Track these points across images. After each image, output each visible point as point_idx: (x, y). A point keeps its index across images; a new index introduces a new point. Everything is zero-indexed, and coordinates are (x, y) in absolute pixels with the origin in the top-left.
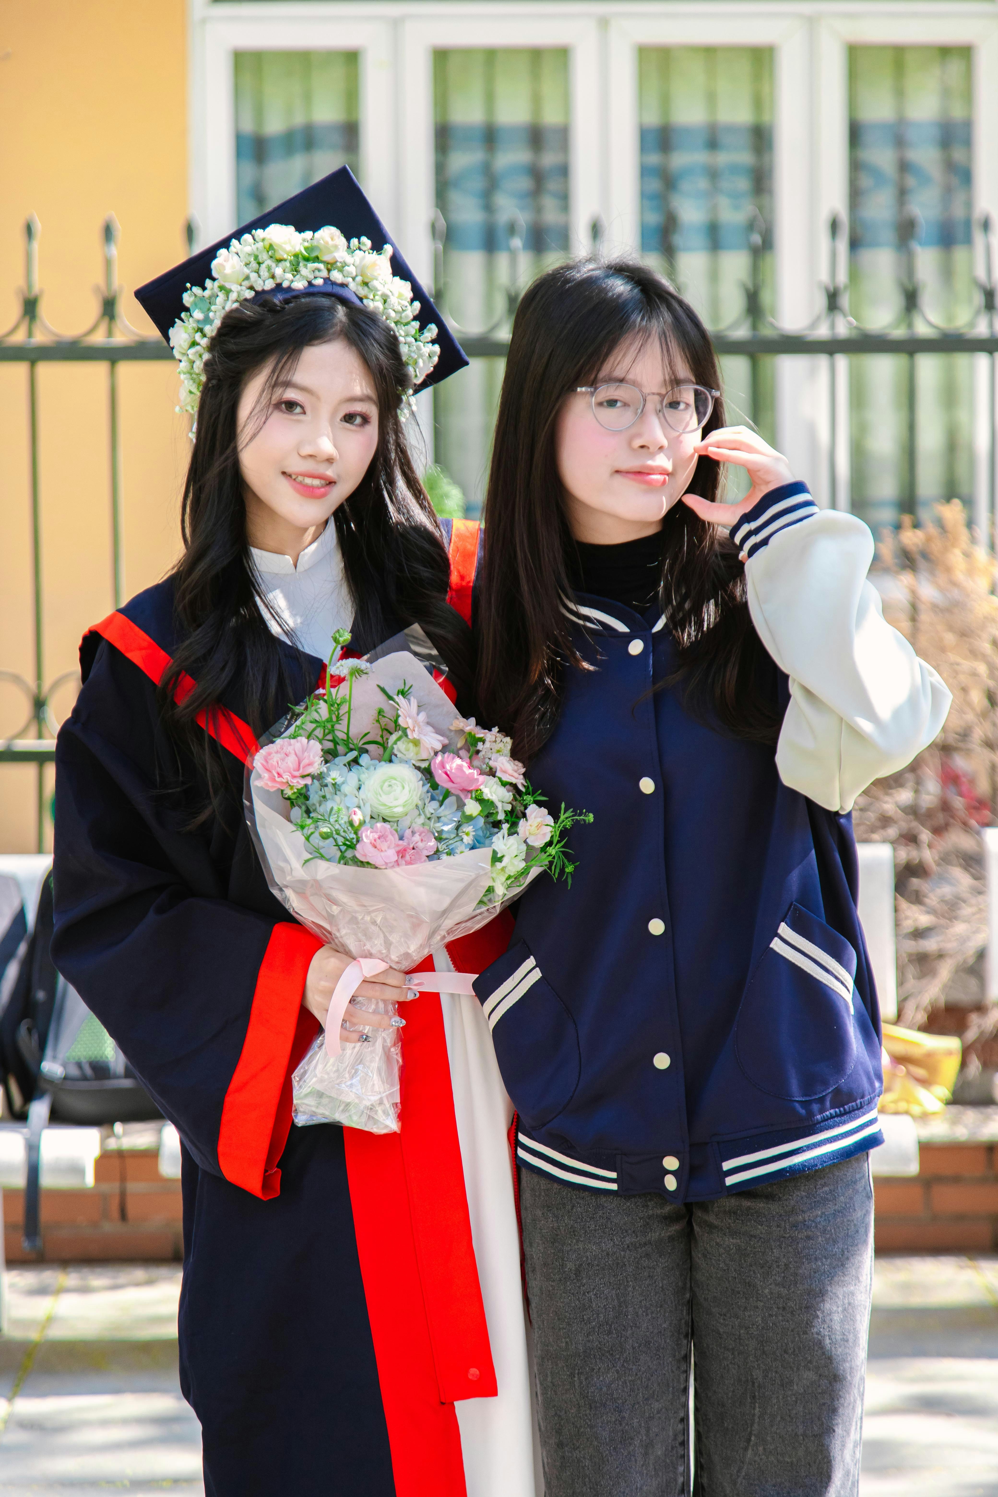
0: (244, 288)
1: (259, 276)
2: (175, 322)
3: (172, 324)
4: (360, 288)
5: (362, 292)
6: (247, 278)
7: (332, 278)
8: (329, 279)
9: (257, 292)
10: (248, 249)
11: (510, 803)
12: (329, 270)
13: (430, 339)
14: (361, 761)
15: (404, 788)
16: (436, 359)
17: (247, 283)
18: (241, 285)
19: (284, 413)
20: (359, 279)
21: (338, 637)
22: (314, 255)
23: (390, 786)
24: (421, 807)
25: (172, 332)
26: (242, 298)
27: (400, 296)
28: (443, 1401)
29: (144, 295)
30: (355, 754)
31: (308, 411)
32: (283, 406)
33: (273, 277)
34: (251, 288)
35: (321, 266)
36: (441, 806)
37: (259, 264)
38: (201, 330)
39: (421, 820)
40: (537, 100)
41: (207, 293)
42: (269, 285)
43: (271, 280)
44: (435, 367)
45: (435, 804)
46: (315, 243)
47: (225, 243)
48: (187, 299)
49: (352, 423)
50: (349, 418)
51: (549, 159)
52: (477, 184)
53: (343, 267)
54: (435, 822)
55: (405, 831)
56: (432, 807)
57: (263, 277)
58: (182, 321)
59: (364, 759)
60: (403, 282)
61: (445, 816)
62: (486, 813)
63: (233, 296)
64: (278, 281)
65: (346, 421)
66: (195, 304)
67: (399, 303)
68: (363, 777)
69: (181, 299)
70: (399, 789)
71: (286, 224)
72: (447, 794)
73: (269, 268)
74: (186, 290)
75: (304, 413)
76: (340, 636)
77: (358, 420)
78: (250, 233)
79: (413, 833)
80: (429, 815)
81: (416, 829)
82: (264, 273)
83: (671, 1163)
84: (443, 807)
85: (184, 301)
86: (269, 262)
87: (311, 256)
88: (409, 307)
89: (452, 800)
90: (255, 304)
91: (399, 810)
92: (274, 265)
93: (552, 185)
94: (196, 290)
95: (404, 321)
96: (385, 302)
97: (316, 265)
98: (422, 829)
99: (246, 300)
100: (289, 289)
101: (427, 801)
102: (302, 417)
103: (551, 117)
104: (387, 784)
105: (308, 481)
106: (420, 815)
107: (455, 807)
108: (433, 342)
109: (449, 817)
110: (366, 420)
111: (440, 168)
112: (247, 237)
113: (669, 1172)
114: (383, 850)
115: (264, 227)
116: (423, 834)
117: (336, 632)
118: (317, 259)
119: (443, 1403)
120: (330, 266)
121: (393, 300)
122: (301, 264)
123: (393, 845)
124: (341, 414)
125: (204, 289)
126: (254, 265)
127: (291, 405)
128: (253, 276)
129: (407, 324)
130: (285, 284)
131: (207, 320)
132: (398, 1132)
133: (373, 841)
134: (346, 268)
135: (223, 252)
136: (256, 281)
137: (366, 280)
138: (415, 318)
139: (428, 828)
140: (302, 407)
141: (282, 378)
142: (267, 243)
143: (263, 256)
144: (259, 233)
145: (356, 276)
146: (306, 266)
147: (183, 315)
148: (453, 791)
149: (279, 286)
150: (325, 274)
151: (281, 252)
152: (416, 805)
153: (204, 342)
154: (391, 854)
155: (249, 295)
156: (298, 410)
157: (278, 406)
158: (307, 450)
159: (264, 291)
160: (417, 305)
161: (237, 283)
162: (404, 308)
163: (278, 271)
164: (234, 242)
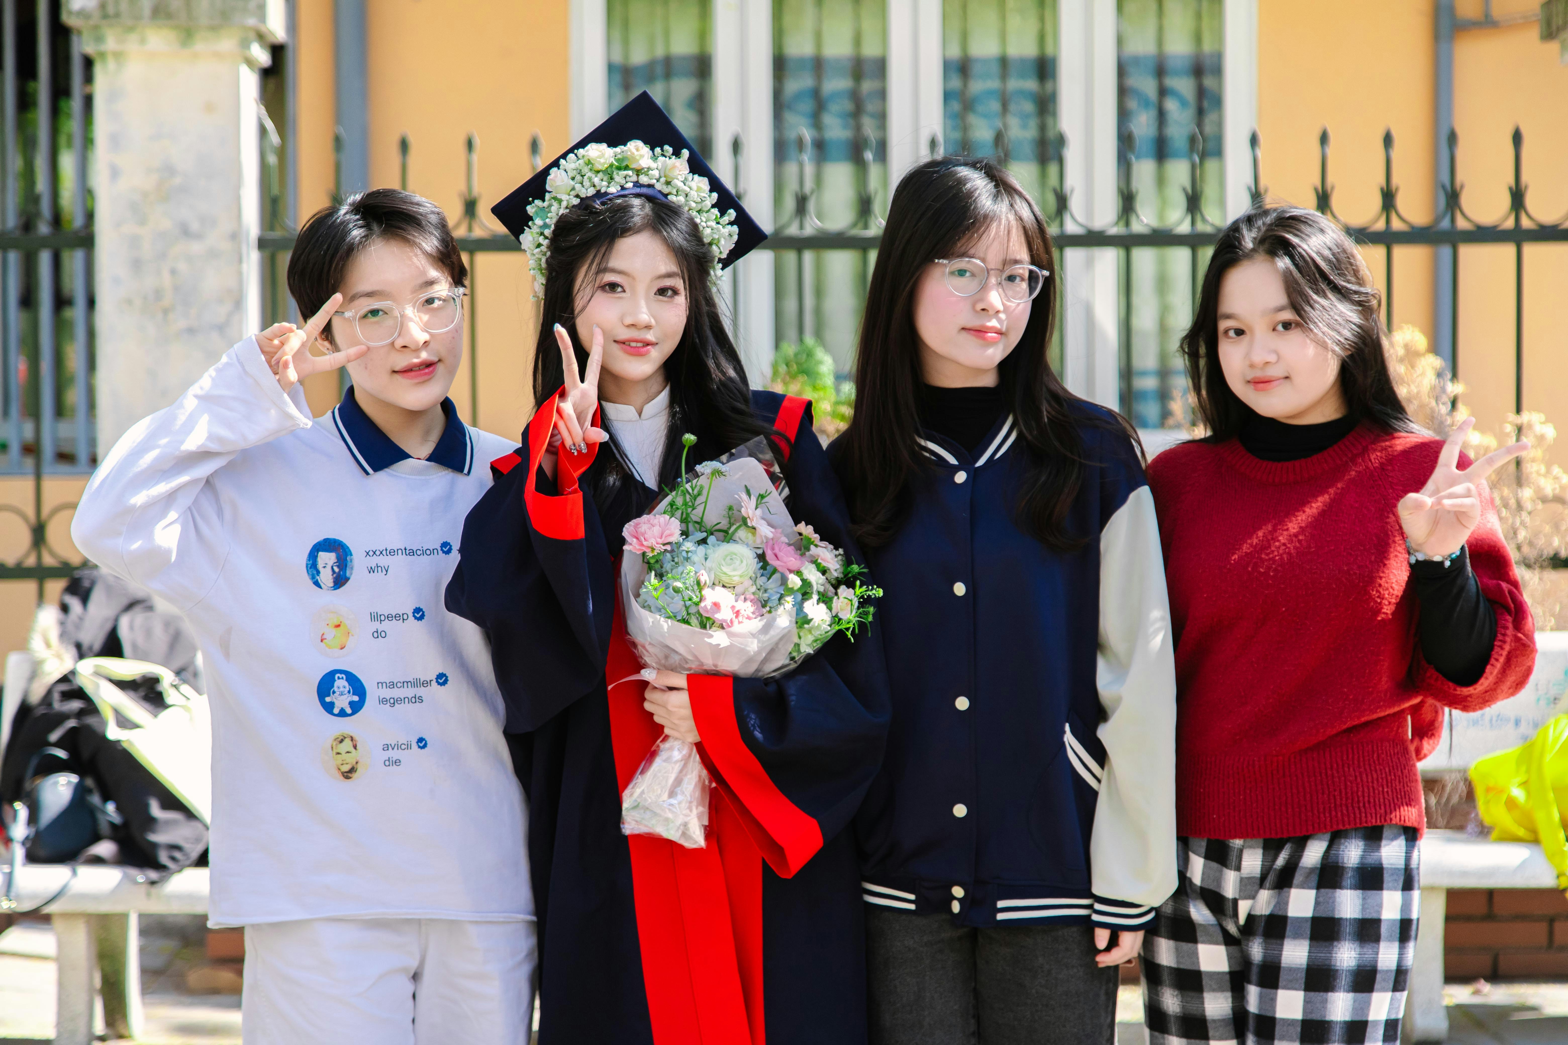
0: (572, 197)
1: (583, 186)
2: (524, 230)
3: (522, 231)
4: (665, 187)
5: (666, 190)
6: (573, 189)
7: (641, 182)
8: (637, 182)
9: (582, 199)
10: (573, 166)
11: (824, 586)
12: (638, 175)
13: (727, 222)
14: (708, 541)
15: (742, 562)
16: (736, 237)
17: (573, 193)
18: (569, 195)
19: (608, 293)
20: (663, 180)
22: (624, 164)
23: (731, 559)
24: (753, 579)
25: (522, 237)
26: (571, 205)
27: (699, 190)
29: (499, 211)
30: (705, 534)
31: (627, 290)
32: (607, 287)
33: (594, 186)
34: (577, 196)
35: (630, 173)
36: (769, 579)
37: (583, 176)
38: (542, 234)
39: (754, 589)
40: (858, 37)
41: (546, 204)
42: (591, 192)
43: (592, 188)
44: (736, 243)
45: (764, 579)
46: (625, 155)
47: (556, 164)
48: (530, 210)
49: (665, 296)
50: (662, 291)
53: (648, 171)
54: (763, 593)
56: (761, 581)
57: (586, 187)
58: (529, 227)
59: (712, 539)
60: (702, 178)
61: (771, 589)
62: (803, 591)
63: (564, 204)
64: (598, 188)
65: (660, 295)
66: (536, 212)
67: (698, 195)
68: (709, 552)
69: (526, 211)
70: (738, 562)
71: (600, 142)
72: (775, 571)
73: (590, 179)
74: (530, 203)
75: (624, 291)
77: (670, 293)
78: (573, 153)
80: (758, 586)
81: (748, 596)
82: (587, 183)
83: (958, 892)
84: (771, 580)
85: (529, 212)
86: (589, 174)
87: (622, 165)
88: (708, 198)
89: (777, 576)
90: (579, 209)
91: (736, 579)
92: (593, 176)
94: (538, 202)
95: (706, 209)
96: (687, 195)
97: (626, 172)
99: (574, 206)
100: (606, 194)
101: (759, 575)
102: (623, 295)
104: (729, 558)
105: (633, 344)
106: (752, 585)
107: (780, 583)
108: (731, 223)
109: (775, 590)
110: (675, 292)
112: (571, 156)
113: (955, 898)
115: (583, 147)
118: (626, 168)
120: (638, 172)
121: (694, 194)
122: (615, 173)
124: (655, 289)
125: (544, 201)
126: (578, 178)
127: (613, 287)
128: (578, 186)
129: (708, 211)
130: (603, 191)
131: (546, 226)
132: (705, 848)
134: (650, 172)
135: (554, 170)
136: (580, 191)
137: (669, 180)
138: (713, 206)
139: (757, 596)
140: (622, 287)
141: (603, 266)
142: (586, 159)
143: (585, 170)
144: (581, 151)
145: (660, 177)
146: (618, 173)
147: (530, 223)
148: (780, 569)
149: (599, 191)
150: (635, 178)
151: (598, 165)
152: (751, 578)
153: (546, 242)
155: (576, 201)
156: (619, 289)
157: (603, 288)
158: (629, 321)
159: (587, 197)
160: (715, 195)
161: (566, 194)
162: (703, 199)
163: (596, 180)
164: (562, 161)
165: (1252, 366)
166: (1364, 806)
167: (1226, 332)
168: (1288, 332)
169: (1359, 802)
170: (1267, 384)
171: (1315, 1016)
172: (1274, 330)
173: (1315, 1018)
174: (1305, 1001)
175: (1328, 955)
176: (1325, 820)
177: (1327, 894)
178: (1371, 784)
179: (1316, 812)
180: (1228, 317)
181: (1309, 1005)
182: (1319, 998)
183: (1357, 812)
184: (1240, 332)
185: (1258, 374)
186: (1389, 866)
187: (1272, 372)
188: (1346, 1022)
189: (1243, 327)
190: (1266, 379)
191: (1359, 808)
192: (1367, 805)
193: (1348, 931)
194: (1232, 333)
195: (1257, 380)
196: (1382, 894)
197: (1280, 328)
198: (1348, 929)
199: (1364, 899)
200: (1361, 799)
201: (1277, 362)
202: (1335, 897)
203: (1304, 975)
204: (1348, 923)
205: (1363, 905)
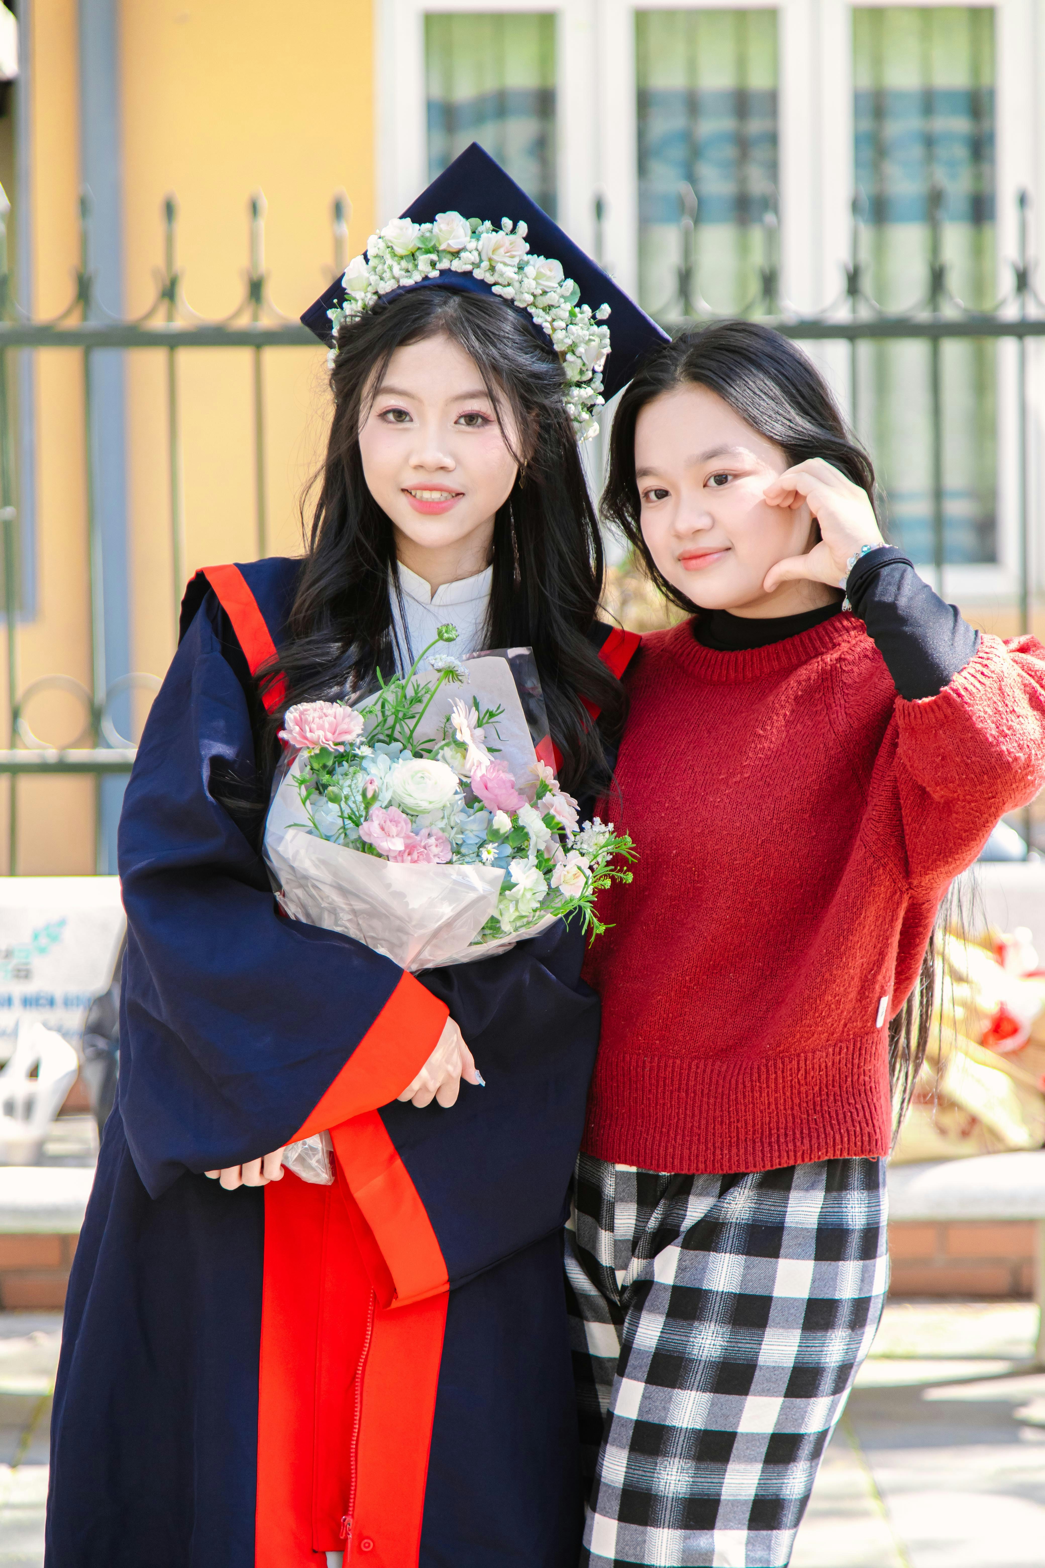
1: (382, 279)
4: (488, 275)
7: (453, 269)
8: (449, 269)
9: (379, 296)
11: (546, 842)
19: (391, 422)
21: (444, 631)
22: (431, 245)
28: (316, 1549)
32: (391, 415)
35: (436, 256)
37: (383, 265)
39: (443, 824)
40: (741, 64)
42: (390, 286)
43: (392, 280)
46: (433, 232)
49: (472, 425)
50: (467, 419)
51: (756, 126)
52: (678, 152)
53: (462, 253)
54: (457, 833)
55: (421, 829)
57: (385, 279)
65: (464, 423)
73: (390, 268)
75: (411, 420)
76: (446, 632)
77: (479, 420)
79: (429, 835)
80: (452, 824)
81: (434, 832)
82: (387, 274)
87: (429, 248)
89: (482, 812)
91: (424, 805)
92: (395, 264)
93: (759, 153)
97: (432, 256)
98: (440, 834)
103: (758, 81)
106: (443, 818)
110: (486, 419)
111: (641, 134)
114: (391, 835)
116: (441, 841)
117: (444, 625)
118: (433, 250)
119: (315, 1552)
122: (419, 259)
123: (403, 835)
124: (454, 416)
127: (398, 414)
130: (402, 283)
133: (382, 822)
134: (465, 254)
137: (493, 265)
139: (448, 836)
140: (408, 414)
141: (380, 385)
143: (387, 256)
145: (481, 261)
146: (422, 259)
150: (445, 264)
151: (397, 249)
152: (444, 807)
154: (397, 845)
156: (407, 418)
157: (383, 416)
158: (414, 461)
165: (679, 537)
166: (778, 1141)
167: (647, 494)
168: (722, 487)
169: (770, 1135)
170: (701, 559)
171: (653, 1419)
172: (705, 486)
173: (651, 1420)
174: (643, 1396)
175: (684, 1338)
176: (722, 1158)
177: (696, 1256)
178: (789, 1112)
179: (710, 1145)
180: (646, 473)
181: (647, 1402)
182: (661, 1394)
183: (767, 1149)
184: (662, 494)
185: (690, 547)
186: (793, 1225)
187: (707, 542)
188: (695, 1431)
189: (664, 486)
190: (700, 553)
191: (770, 1144)
192: (782, 1140)
193: (716, 1309)
194: (652, 496)
195: (687, 556)
196: (777, 1262)
197: (712, 482)
198: (716, 1307)
199: (747, 1267)
200: (774, 1131)
201: (713, 527)
202: (707, 1263)
203: (649, 1361)
204: (718, 1298)
205: (744, 1276)
